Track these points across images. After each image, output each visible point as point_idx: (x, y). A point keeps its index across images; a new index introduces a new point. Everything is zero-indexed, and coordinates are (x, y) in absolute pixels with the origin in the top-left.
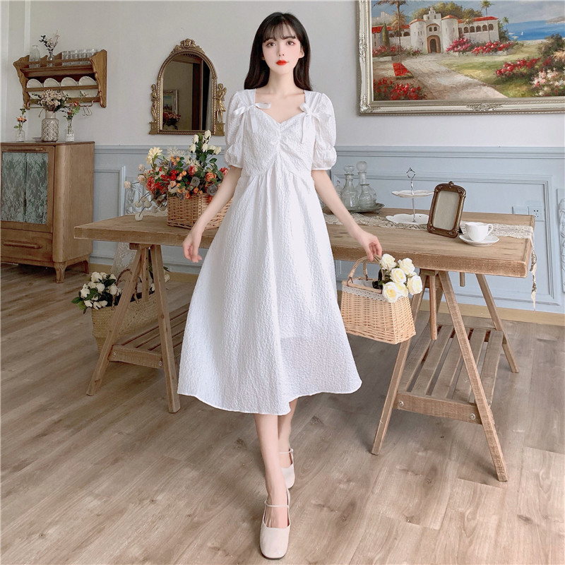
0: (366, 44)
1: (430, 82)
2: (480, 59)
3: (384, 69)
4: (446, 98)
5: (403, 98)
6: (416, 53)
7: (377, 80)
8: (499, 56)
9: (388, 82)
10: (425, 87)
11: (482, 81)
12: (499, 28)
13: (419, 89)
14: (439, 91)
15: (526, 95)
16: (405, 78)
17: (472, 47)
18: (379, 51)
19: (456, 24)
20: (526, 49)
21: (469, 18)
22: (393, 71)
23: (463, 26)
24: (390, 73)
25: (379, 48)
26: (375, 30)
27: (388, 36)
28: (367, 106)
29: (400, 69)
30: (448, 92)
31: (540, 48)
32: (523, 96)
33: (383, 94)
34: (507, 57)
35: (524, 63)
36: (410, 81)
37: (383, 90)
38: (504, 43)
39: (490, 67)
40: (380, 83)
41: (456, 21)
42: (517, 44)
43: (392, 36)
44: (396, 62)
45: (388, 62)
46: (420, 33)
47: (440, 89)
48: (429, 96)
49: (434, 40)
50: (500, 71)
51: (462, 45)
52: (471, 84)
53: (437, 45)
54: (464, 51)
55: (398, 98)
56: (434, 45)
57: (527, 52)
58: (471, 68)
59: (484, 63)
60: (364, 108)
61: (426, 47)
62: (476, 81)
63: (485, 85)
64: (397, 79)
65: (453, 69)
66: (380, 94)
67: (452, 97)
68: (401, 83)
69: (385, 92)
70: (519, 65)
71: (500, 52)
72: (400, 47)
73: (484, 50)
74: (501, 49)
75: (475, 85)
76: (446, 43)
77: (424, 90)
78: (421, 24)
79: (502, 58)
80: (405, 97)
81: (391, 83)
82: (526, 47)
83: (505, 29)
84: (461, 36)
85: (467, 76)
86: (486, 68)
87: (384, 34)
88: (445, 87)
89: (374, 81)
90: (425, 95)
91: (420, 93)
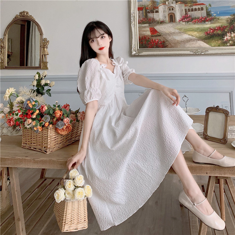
0: (134, 17)
1: (170, 38)
2: (197, 26)
3: (144, 31)
4: (179, 47)
6: (162, 22)
7: (141, 37)
8: (207, 24)
9: (147, 38)
10: (167, 41)
11: (198, 38)
12: (207, 9)
13: (164, 42)
14: (175, 43)
15: (221, 45)
16: (156, 36)
17: (192, 19)
18: (142, 21)
19: (183, 7)
20: (220, 21)
21: (191, 3)
22: (150, 32)
23: (187, 8)
24: (148, 33)
25: (141, 19)
26: (140, 9)
27: (147, 13)
28: (135, 51)
29: (153, 31)
30: (180, 44)
31: (227, 21)
32: (219, 46)
33: (144, 45)
34: (211, 25)
35: (220, 28)
36: (159, 38)
37: (144, 42)
38: (209, 17)
39: (202, 30)
40: (142, 39)
41: (183, 5)
42: (216, 18)
43: (149, 12)
44: (151, 27)
45: (147, 27)
46: (164, 11)
48: (169, 46)
49: (172, 15)
50: (207, 33)
51: (186, 18)
52: (191, 39)
53: (173, 18)
54: (188, 22)
55: (152, 47)
56: (172, 18)
57: (220, 23)
58: (192, 31)
59: (198, 28)
60: (134, 53)
61: (167, 19)
62: (194, 38)
63: (199, 40)
64: (152, 36)
65: (182, 31)
66: (142, 45)
67: (181, 46)
68: (154, 38)
70: (217, 29)
71: (207, 23)
72: (153, 19)
73: (199, 21)
74: (207, 21)
75: (194, 40)
76: (178, 17)
77: (166, 43)
78: (164, 6)
79: (208, 25)
80: (156, 47)
81: (149, 38)
82: (221, 20)
83: (209, 10)
84: (186, 14)
85: (190, 35)
86: (200, 31)
87: (144, 11)
88: (178, 41)
89: (139, 37)
90: (167, 45)
91: (164, 44)
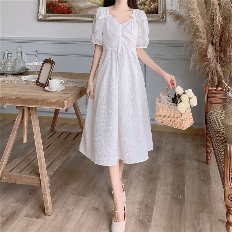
1: (74, 5)
4: (82, 13)
5: (61, 13)
7: (48, 2)
9: (54, 4)
10: (72, 7)
11: (99, 5)
13: (69, 8)
14: (79, 10)
16: (63, 2)
28: (42, 16)
30: (83, 10)
33: (51, 10)
36: (64, 4)
37: (51, 8)
40: (50, 4)
47: (79, 9)
48: (74, 12)
52: (94, 7)
55: (59, 13)
60: (40, 17)
62: (96, 5)
64: (59, 2)
66: (49, 10)
67: (84, 13)
68: (60, 4)
69: (52, 9)
75: (96, 7)
77: (72, 9)
80: (62, 12)
81: (56, 4)
85: (92, 2)
88: (81, 7)
89: (47, 3)
90: (72, 12)
91: (69, 10)
